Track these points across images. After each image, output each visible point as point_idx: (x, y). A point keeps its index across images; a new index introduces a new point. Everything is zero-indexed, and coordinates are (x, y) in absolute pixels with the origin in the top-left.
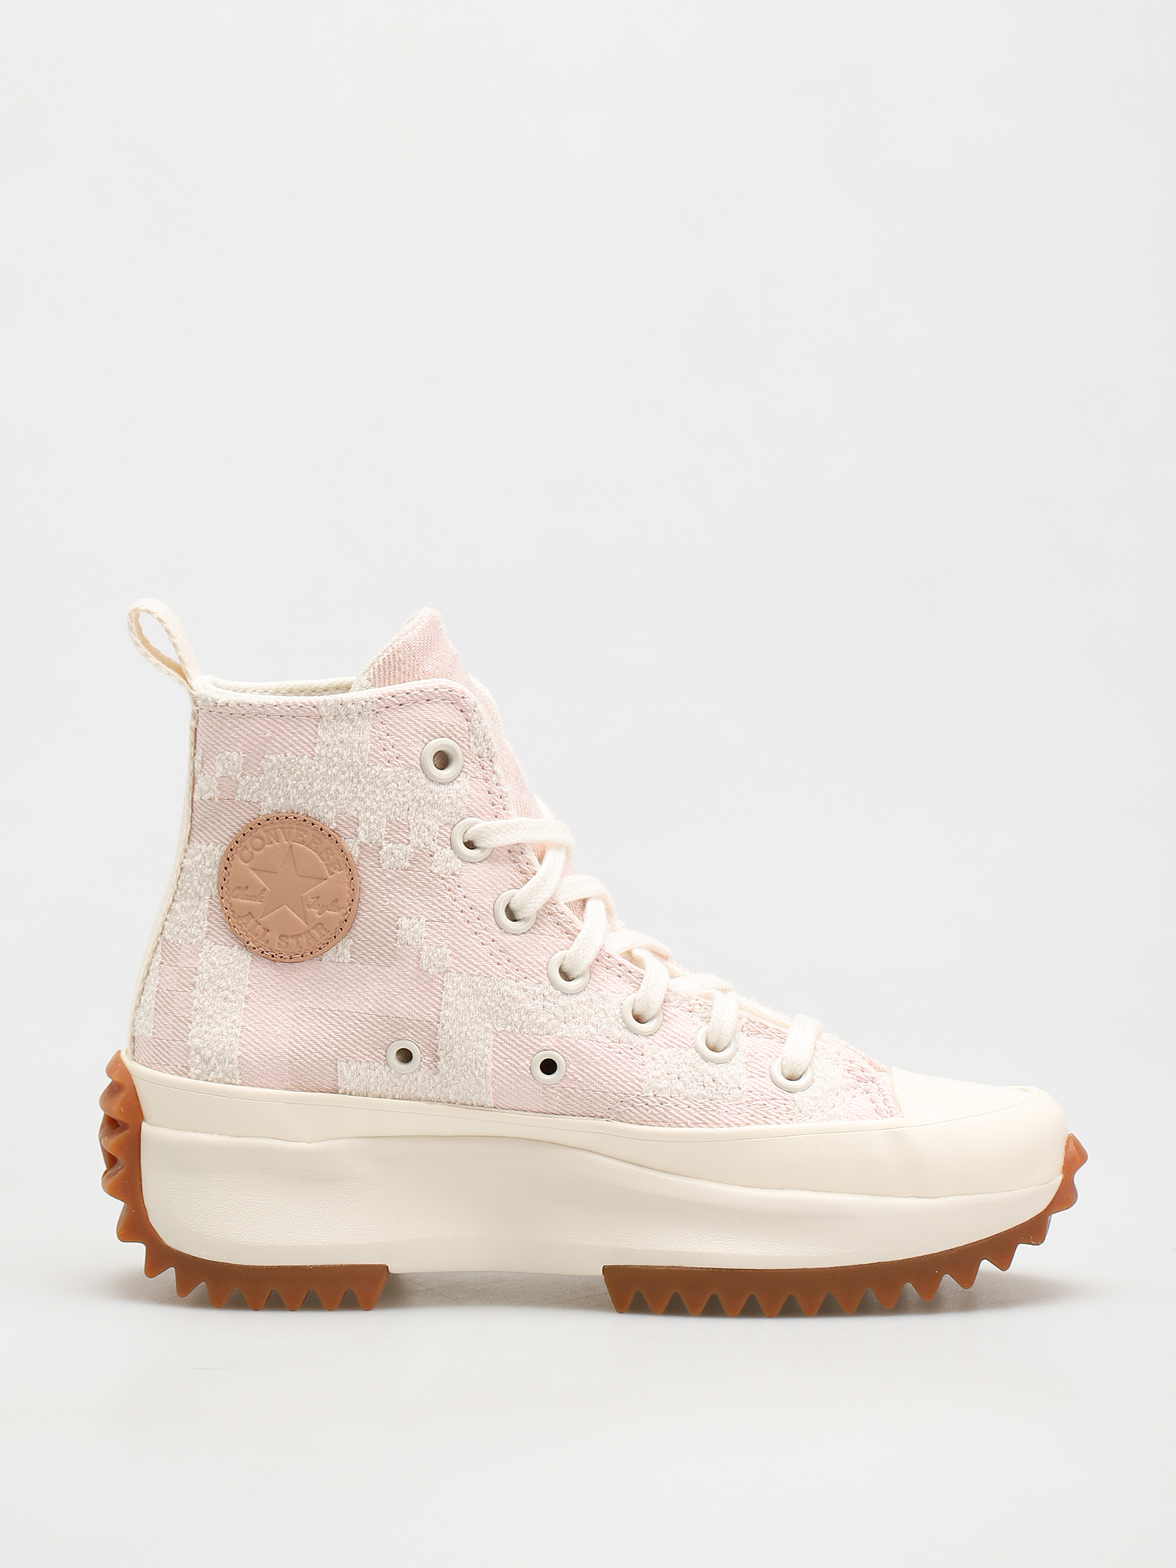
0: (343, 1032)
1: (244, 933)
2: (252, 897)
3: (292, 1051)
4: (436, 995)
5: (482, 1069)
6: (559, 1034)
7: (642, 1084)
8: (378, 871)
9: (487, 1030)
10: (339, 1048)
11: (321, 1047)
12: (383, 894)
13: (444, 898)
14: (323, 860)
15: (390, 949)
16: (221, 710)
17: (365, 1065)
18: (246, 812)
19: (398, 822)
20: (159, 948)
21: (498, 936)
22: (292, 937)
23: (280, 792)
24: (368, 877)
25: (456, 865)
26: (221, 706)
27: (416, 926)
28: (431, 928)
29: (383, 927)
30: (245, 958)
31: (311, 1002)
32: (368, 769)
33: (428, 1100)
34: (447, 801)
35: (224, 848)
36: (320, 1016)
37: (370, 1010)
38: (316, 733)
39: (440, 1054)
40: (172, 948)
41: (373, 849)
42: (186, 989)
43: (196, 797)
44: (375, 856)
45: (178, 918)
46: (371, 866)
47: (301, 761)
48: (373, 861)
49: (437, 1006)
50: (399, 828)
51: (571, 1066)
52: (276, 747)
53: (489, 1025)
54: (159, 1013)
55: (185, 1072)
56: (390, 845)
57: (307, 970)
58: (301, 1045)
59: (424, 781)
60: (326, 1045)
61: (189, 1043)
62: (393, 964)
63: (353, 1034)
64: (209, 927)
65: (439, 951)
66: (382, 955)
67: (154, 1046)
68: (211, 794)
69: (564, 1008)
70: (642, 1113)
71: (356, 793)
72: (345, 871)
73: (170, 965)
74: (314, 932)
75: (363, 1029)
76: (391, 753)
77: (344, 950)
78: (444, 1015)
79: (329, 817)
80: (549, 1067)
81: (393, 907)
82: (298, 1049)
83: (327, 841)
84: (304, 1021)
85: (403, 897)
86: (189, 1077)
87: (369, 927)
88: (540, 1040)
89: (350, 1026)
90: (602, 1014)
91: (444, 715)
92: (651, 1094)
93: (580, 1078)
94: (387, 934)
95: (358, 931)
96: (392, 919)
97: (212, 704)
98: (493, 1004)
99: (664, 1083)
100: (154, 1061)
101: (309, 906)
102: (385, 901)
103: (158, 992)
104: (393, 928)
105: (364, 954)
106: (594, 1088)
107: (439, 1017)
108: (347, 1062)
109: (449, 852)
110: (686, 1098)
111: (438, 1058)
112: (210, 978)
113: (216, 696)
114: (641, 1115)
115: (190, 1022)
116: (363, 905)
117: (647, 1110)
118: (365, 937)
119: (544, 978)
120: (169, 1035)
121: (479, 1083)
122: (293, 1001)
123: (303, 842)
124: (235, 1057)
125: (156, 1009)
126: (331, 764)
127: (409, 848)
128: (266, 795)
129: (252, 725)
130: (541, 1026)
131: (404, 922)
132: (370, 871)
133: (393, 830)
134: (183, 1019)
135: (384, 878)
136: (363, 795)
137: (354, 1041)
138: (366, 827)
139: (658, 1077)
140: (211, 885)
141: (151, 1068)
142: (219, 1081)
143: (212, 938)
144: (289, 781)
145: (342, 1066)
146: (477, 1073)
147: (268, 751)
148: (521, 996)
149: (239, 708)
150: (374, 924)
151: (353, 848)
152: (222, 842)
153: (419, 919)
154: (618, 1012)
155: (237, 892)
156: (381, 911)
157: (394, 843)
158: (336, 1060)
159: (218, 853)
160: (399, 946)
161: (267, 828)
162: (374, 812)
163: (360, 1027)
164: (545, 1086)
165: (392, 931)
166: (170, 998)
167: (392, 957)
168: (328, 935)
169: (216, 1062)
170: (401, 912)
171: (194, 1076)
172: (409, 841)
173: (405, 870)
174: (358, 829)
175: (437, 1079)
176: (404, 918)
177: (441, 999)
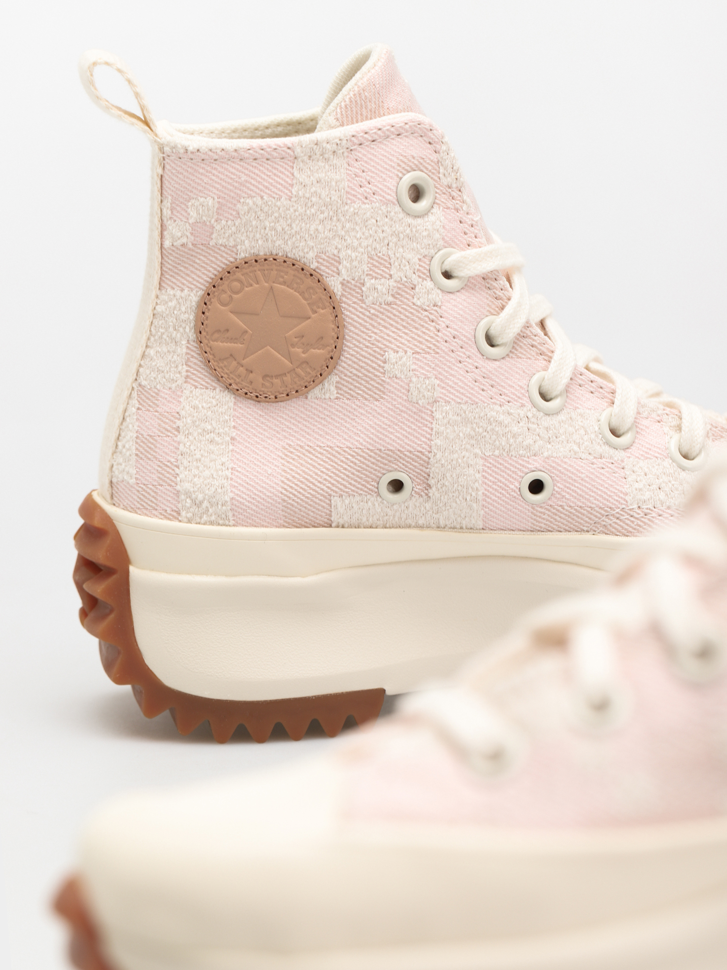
0: (335, 468)
1: (226, 376)
2: (232, 340)
3: (286, 490)
4: (426, 426)
5: (474, 494)
6: (546, 454)
7: (627, 498)
8: (362, 307)
9: (476, 456)
10: (333, 484)
11: (314, 484)
12: (368, 329)
13: (429, 330)
14: (305, 299)
15: (378, 383)
16: (192, 156)
17: (358, 498)
18: (222, 256)
19: (379, 257)
20: (135, 394)
21: (481, 362)
22: (277, 377)
23: (258, 236)
24: (351, 313)
25: (437, 296)
26: (192, 153)
27: (404, 359)
28: (418, 360)
29: (369, 362)
30: (228, 399)
31: (298, 439)
32: (347, 207)
33: (421, 527)
34: (425, 233)
35: (201, 293)
36: (310, 452)
37: (361, 444)
38: (293, 175)
39: (432, 482)
40: (149, 394)
41: (355, 286)
42: (169, 434)
43: (167, 243)
44: (358, 293)
45: (153, 364)
46: (354, 303)
47: (278, 203)
48: (356, 297)
49: (428, 436)
50: (381, 264)
51: (559, 485)
52: (251, 190)
53: (478, 451)
54: (141, 458)
55: (176, 515)
56: (373, 281)
57: (295, 406)
58: (293, 483)
59: (401, 215)
60: (319, 482)
61: (178, 488)
62: (382, 398)
63: (345, 469)
64: (187, 371)
65: (427, 382)
66: (369, 389)
67: (138, 491)
68: (184, 240)
69: (547, 429)
70: (627, 525)
71: (336, 231)
72: (329, 310)
73: (149, 410)
74: (299, 371)
75: (355, 464)
76: (368, 190)
77: (330, 386)
78: (436, 445)
79: (309, 257)
80: (536, 487)
81: (378, 341)
82: (291, 487)
83: (309, 281)
84: (294, 459)
85: (388, 332)
86: (180, 521)
87: (354, 362)
88: (528, 462)
89: (342, 461)
90: (582, 432)
91: (414, 148)
92: (635, 506)
93: (567, 496)
94: (374, 368)
95: (344, 368)
96: (379, 354)
97: (182, 151)
98: (481, 430)
99: (647, 495)
100: (139, 506)
101: (293, 346)
102: (370, 337)
103: (137, 437)
104: (379, 362)
105: (350, 389)
106: (580, 504)
107: (430, 447)
108: (341, 496)
109: (429, 284)
110: (669, 508)
111: (429, 486)
112: (194, 422)
113: (186, 143)
114: (626, 527)
115: (178, 467)
116: (348, 341)
117: (633, 522)
118: (351, 372)
119: (525, 401)
120: (155, 480)
121: (470, 507)
122: (279, 439)
123: (284, 283)
124: (228, 499)
125: (137, 455)
126: (309, 204)
127: (392, 283)
128: (243, 238)
129: (226, 169)
130: (528, 447)
131: (391, 356)
132: (353, 307)
133: (374, 266)
134: (169, 464)
135: (368, 313)
136: (343, 233)
137: (348, 476)
138: (348, 265)
139: (640, 490)
140: (187, 330)
141: (136, 513)
142: (212, 523)
143: (192, 381)
144: (267, 224)
145: (336, 500)
146: (468, 498)
147: (244, 195)
148: (507, 420)
149: (210, 153)
150: (360, 360)
151: (335, 284)
152: (197, 287)
153: (406, 352)
154: (597, 429)
155: (216, 335)
156: (367, 347)
157: (376, 278)
158: (330, 495)
159: (194, 297)
160: (388, 380)
161: (245, 271)
162: (355, 249)
163: (352, 462)
164: (533, 505)
165: (379, 366)
166: (152, 444)
167: (380, 391)
168: (313, 373)
169: (208, 505)
170: (387, 347)
171: (185, 520)
172: (391, 276)
173: (389, 304)
174: (340, 267)
175: (428, 506)
176: (391, 352)
177: (432, 429)
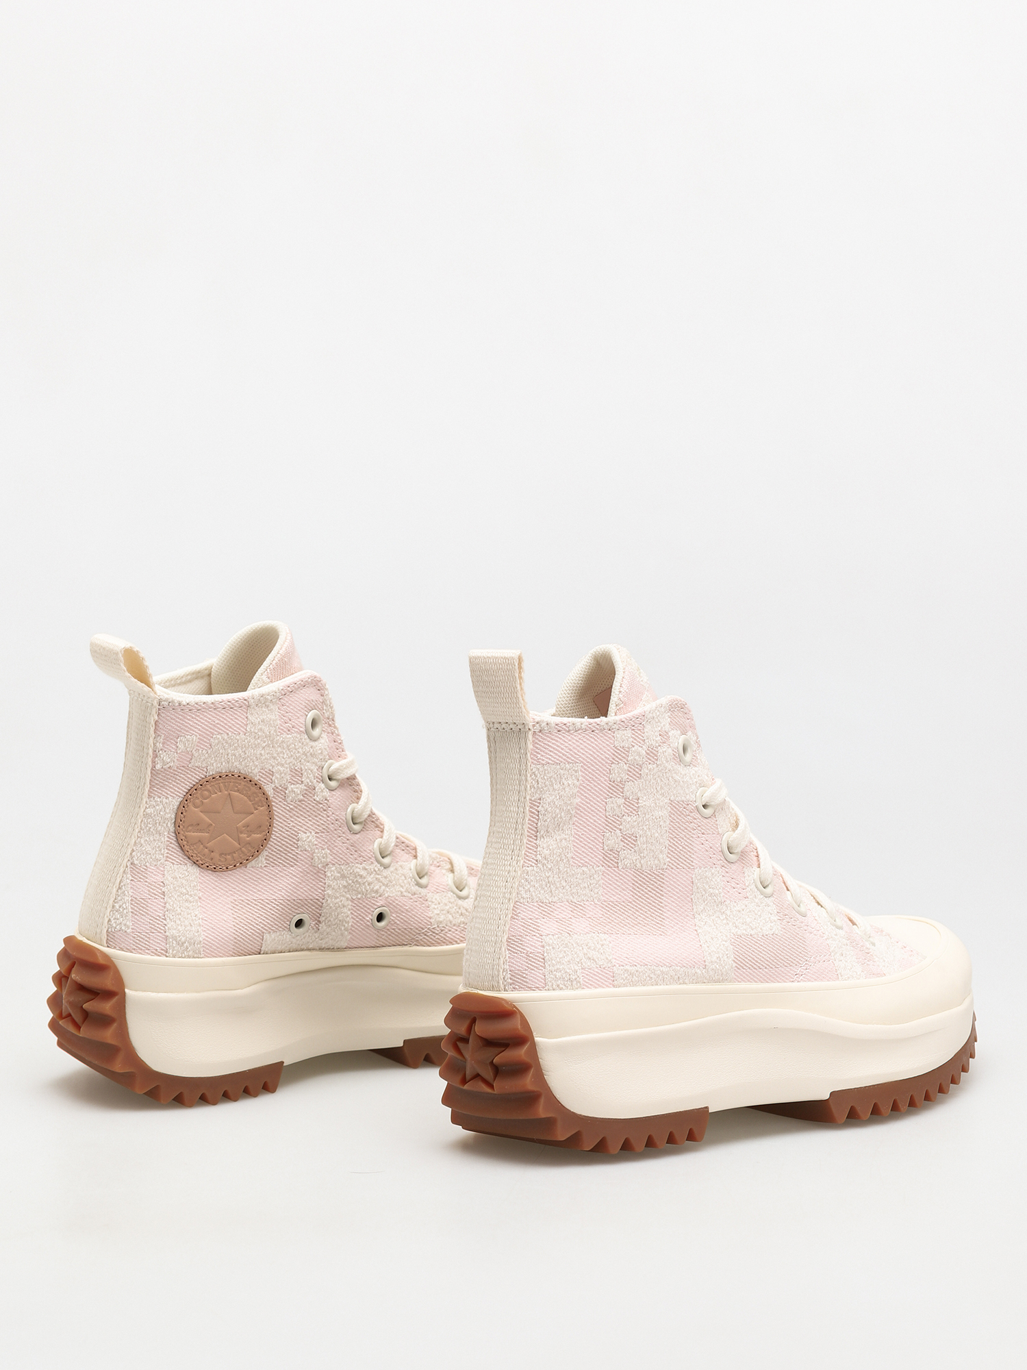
0: (266, 914)
1: (195, 855)
2: (200, 831)
3: (237, 931)
4: (321, 882)
5: (346, 925)
6: (386, 895)
7: (431, 920)
8: (284, 804)
9: (348, 899)
10: (265, 925)
11: (253, 926)
12: (288, 819)
13: (323, 817)
14: (251, 801)
15: (294, 855)
16: (183, 708)
17: (278, 933)
18: (196, 774)
19: (296, 770)
20: (128, 870)
21: (350, 836)
22: (229, 854)
23: (223, 759)
24: (277, 809)
25: (327, 793)
26: (184, 706)
27: (310, 838)
28: (318, 838)
29: (288, 841)
30: (195, 870)
31: (240, 896)
32: (278, 738)
33: (309, 950)
34: (320, 752)
35: (180, 799)
36: (248, 904)
37: (283, 897)
38: (247, 718)
39: (322, 919)
40: (140, 870)
41: (282, 791)
42: (157, 897)
43: (158, 767)
44: (282, 795)
45: (144, 849)
46: (280, 802)
47: (238, 737)
48: (281, 798)
49: (323, 889)
50: (296, 774)
51: (394, 915)
52: (220, 729)
53: (348, 896)
54: (136, 915)
55: (165, 953)
56: (292, 786)
57: (238, 874)
58: (240, 926)
59: (308, 740)
60: (257, 924)
61: (167, 934)
62: (296, 864)
63: (273, 914)
64: (167, 853)
65: (323, 852)
66: (287, 859)
67: (134, 937)
68: (172, 764)
69: (386, 877)
70: (431, 939)
71: (272, 754)
72: (265, 807)
73: (140, 881)
74: (243, 849)
75: (279, 911)
76: (290, 726)
77: (262, 859)
78: (328, 894)
79: (255, 772)
80: (380, 917)
81: (294, 827)
82: (240, 929)
83: (253, 789)
84: (239, 910)
85: (300, 820)
86: (167, 957)
87: (279, 842)
88: (376, 901)
89: (271, 909)
90: (403, 878)
91: (311, 694)
92: (436, 926)
93: (398, 922)
94: (291, 845)
95: (272, 846)
96: (295, 835)
97: (177, 704)
98: (351, 882)
99: (442, 918)
100: (135, 947)
101: (241, 832)
102: (289, 824)
103: (132, 900)
104: (294, 841)
105: (275, 860)
106: (405, 927)
107: (324, 896)
108: (270, 932)
109: (322, 786)
110: (454, 925)
111: (320, 922)
112: (175, 888)
113: (180, 699)
114: (431, 940)
115: (165, 920)
116: (275, 828)
117: (435, 937)
118: (276, 849)
119: (373, 860)
120: (148, 930)
121: (342, 935)
122: (228, 897)
123: (238, 791)
124: (201, 939)
125: (132, 912)
126: (257, 737)
127: (302, 786)
128: (212, 762)
129: (205, 716)
130: (377, 892)
131: (302, 836)
132: (279, 805)
133: (293, 776)
134: (158, 918)
135: (288, 808)
136: (276, 755)
137: (274, 919)
138: (278, 776)
139: (438, 914)
140: (169, 825)
141: (132, 952)
142: (189, 957)
143: (170, 860)
144: (230, 751)
145: (267, 936)
146: (343, 928)
147: (216, 733)
148: (363, 873)
149: (196, 705)
150: (282, 840)
151: (269, 790)
152: (177, 795)
153: (311, 832)
154: (411, 875)
155: (190, 828)
156: (287, 831)
157: (294, 784)
158: (263, 933)
159: (175, 802)
160: (300, 853)
161: (212, 783)
162: (282, 765)
163: (277, 909)
164: (378, 930)
165: (294, 843)
166: (144, 904)
167: (295, 860)
168: (253, 850)
169: (188, 945)
170: (300, 830)
171: (171, 956)
172: (302, 782)
173: (300, 801)
174: (273, 778)
175: (317, 935)
176: (302, 833)
177: (325, 884)
